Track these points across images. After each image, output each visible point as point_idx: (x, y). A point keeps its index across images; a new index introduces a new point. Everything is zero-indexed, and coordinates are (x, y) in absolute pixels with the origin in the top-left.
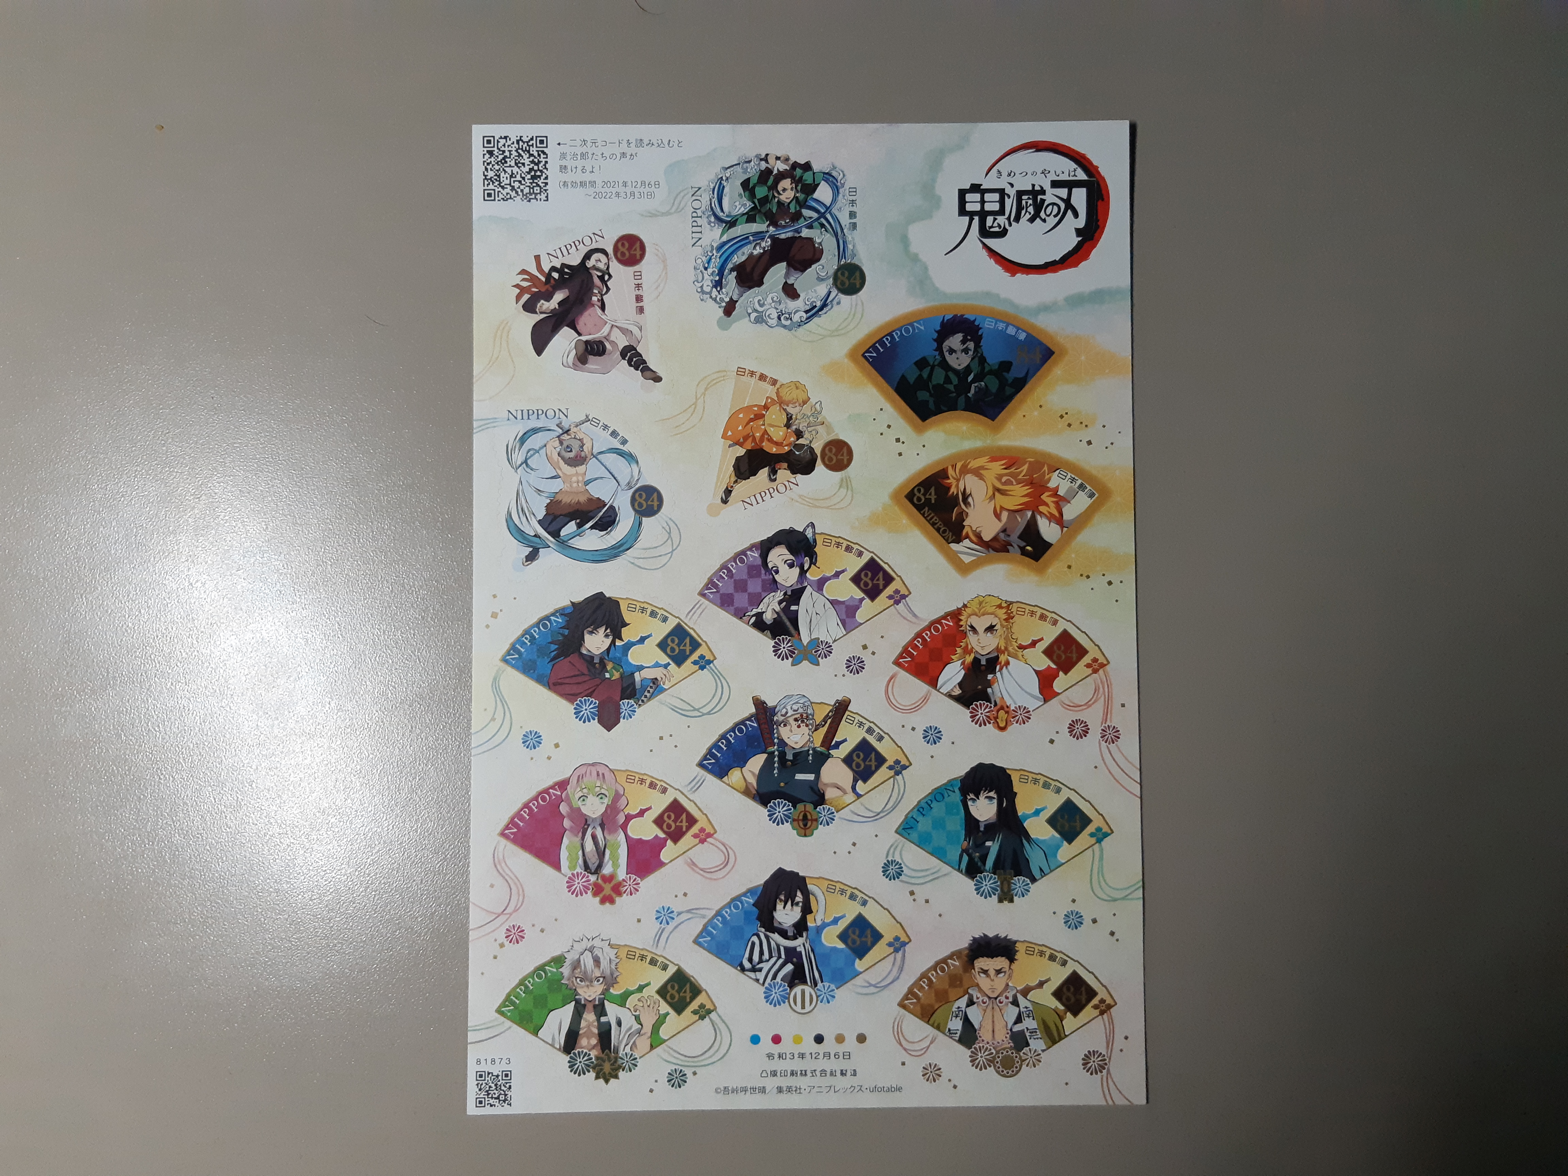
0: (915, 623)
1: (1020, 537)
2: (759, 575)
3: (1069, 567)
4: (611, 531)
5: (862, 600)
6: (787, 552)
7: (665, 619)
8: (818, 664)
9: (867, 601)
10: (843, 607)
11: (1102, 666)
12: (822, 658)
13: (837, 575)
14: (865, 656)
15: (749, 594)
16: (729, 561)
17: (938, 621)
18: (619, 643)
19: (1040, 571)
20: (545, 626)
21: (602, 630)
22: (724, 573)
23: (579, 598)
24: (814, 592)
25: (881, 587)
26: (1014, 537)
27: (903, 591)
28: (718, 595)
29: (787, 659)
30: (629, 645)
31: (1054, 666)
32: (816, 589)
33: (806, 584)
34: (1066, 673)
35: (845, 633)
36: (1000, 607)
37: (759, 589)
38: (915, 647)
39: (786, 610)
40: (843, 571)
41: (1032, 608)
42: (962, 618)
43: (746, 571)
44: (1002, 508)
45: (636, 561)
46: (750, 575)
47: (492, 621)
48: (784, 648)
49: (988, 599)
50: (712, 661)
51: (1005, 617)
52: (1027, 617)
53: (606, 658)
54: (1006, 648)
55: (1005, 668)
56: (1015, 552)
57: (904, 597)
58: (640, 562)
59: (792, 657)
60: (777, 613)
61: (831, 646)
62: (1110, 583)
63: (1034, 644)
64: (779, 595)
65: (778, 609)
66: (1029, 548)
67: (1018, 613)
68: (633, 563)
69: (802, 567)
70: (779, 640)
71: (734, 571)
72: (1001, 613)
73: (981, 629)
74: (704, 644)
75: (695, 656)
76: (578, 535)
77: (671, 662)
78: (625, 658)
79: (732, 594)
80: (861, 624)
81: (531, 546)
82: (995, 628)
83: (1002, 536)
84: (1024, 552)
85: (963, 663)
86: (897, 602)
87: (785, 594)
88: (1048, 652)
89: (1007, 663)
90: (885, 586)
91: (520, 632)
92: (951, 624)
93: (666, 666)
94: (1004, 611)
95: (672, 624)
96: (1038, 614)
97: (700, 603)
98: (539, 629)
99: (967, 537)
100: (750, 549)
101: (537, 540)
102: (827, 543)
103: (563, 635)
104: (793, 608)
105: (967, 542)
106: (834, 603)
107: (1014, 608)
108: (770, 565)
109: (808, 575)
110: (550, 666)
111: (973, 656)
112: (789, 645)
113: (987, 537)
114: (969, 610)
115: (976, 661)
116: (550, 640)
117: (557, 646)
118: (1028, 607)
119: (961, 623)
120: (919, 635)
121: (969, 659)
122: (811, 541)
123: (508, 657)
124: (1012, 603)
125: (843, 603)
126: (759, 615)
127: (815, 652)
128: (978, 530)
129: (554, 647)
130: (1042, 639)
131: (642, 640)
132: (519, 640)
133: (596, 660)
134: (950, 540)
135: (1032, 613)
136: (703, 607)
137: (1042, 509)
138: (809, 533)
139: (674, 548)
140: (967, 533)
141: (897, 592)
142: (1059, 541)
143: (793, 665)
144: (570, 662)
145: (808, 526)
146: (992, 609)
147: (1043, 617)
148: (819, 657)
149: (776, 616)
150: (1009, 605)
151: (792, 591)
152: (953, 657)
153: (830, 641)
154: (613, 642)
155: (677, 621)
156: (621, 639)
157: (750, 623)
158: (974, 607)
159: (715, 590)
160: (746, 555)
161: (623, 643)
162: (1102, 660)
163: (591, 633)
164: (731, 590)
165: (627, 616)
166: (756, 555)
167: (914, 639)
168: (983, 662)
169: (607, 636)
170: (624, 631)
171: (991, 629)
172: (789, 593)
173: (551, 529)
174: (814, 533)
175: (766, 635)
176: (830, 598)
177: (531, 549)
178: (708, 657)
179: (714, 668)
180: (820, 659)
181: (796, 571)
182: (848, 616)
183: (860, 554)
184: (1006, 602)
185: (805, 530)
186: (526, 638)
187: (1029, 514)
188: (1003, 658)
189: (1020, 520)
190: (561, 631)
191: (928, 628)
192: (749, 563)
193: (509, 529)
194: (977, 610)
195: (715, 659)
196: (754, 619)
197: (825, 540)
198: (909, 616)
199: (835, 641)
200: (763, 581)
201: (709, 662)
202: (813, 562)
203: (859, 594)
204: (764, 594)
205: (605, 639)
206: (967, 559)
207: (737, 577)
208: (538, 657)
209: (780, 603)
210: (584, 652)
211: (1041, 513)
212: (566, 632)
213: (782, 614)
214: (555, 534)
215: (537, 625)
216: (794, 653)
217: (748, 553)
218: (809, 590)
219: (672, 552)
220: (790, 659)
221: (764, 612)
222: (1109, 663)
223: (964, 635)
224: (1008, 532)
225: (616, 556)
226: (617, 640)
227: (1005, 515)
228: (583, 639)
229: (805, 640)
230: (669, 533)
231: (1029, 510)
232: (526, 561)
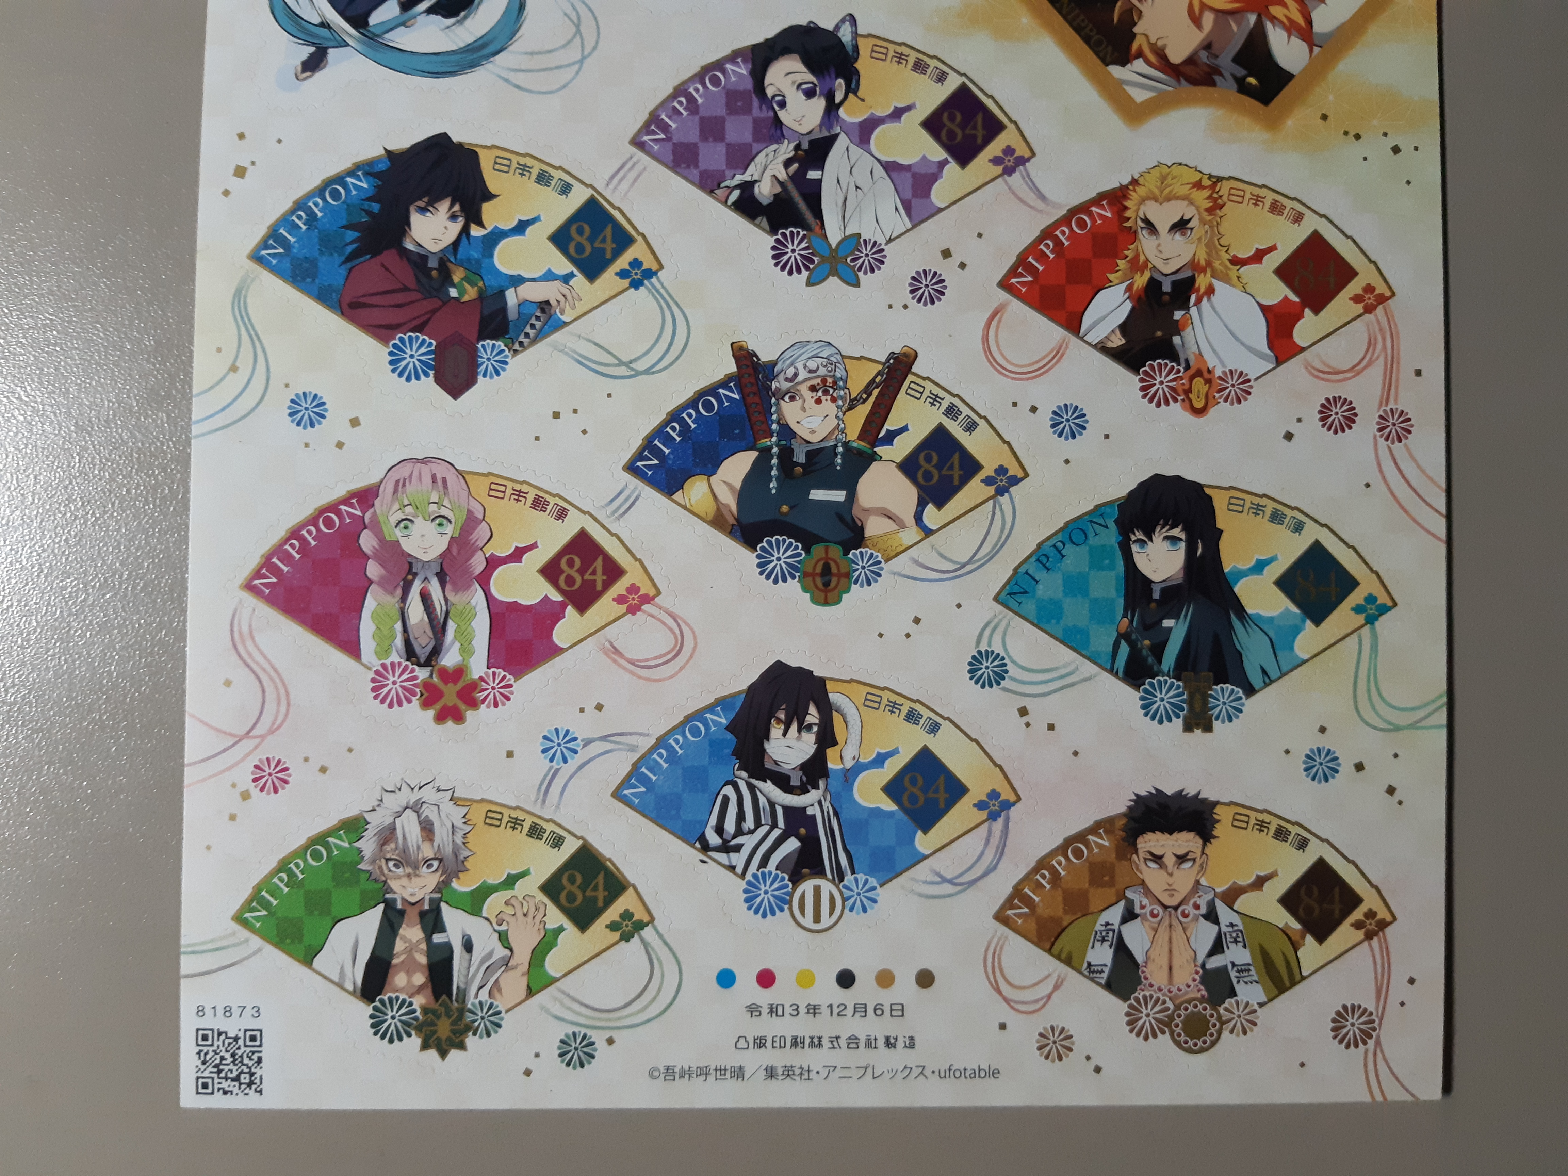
0: (1041, 212)
1: (1237, 60)
2: (747, 110)
3: (1324, 117)
4: (465, 18)
5: (942, 164)
6: (802, 68)
7: (566, 189)
8: (857, 284)
9: (952, 167)
10: (907, 176)
11: (1382, 299)
12: (865, 273)
13: (897, 114)
14: (947, 270)
15: (729, 145)
16: (691, 80)
17: (1084, 208)
18: (476, 232)
19: (1273, 124)
20: (335, 195)
21: (444, 207)
22: (681, 103)
23: (403, 142)
24: (853, 148)
25: (979, 141)
26: (1225, 61)
27: (1021, 151)
28: (669, 146)
29: (799, 271)
30: (497, 236)
31: (1294, 298)
32: (857, 140)
33: (837, 130)
34: (1317, 311)
35: (909, 225)
36: (1198, 185)
37: (747, 136)
38: (1042, 257)
39: (798, 178)
40: (908, 108)
41: (1257, 191)
42: (1128, 203)
43: (724, 101)
44: (1204, 7)
45: (512, 76)
46: (732, 109)
47: (235, 183)
48: (794, 250)
49: (1176, 170)
50: (656, 273)
51: (1208, 204)
52: (1247, 208)
53: (452, 259)
54: (1209, 264)
55: (1205, 299)
56: (1227, 87)
57: (1022, 161)
58: (520, 79)
59: (807, 268)
60: (781, 184)
61: (883, 250)
62: (1396, 150)
63: (1258, 256)
64: (786, 150)
65: (782, 175)
66: (1252, 80)
67: (1232, 198)
68: (507, 80)
69: (830, 97)
70: (784, 235)
71: (700, 101)
72: (1201, 197)
73: (1163, 226)
74: (639, 239)
75: (623, 262)
76: (404, 24)
77: (576, 272)
78: (487, 261)
79: (695, 145)
80: (940, 210)
81: (313, 44)
82: (1190, 225)
83: (1203, 55)
84: (1243, 88)
85: (1129, 289)
86: (1009, 171)
87: (797, 147)
88: (1284, 272)
89: (1210, 291)
90: (988, 140)
91: (287, 205)
92: (1109, 215)
94: (1206, 193)
95: (579, 197)
96: (1268, 203)
97: (634, 159)
98: (324, 199)
99: (1140, 54)
100: (733, 57)
101: (323, 32)
102: (880, 55)
103: (369, 213)
104: (813, 175)
105: (1139, 65)
106: (890, 168)
107: (1224, 189)
108: (770, 92)
109: (842, 112)
110: (343, 271)
111: (1147, 275)
112: (803, 245)
113: (1176, 56)
114: (1141, 191)
115: (1153, 285)
116: (344, 223)
117: (356, 234)
118: (1249, 189)
119: (1128, 214)
120: (1047, 233)
121: (1141, 281)
122: (849, 48)
123: (264, 252)
124: (1220, 179)
125: (908, 168)
126: (747, 187)
127: (853, 260)
128: (1160, 43)
129: (351, 235)
130: (1273, 249)
131: (521, 227)
132: (285, 220)
133: (433, 263)
134: (1108, 59)
135: (1257, 200)
136: (639, 168)
137: (1277, 11)
138: (845, 34)
139: (586, 53)
140: (1140, 47)
141: (1009, 151)
142: (1305, 70)
143: (809, 283)
144: (383, 265)
145: (843, 21)
146: (1184, 190)
147: (1276, 208)
148: (860, 269)
149: (778, 189)
150: (1215, 184)
151: (811, 142)
152: (1111, 277)
153: (881, 240)
154: (465, 231)
155: (587, 193)
156: (480, 224)
157: (729, 202)
158: (1151, 184)
159: (662, 136)
160: (724, 71)
161: (484, 232)
162: (1381, 289)
163: (423, 210)
164: (693, 135)
165: (492, 180)
166: (744, 72)
167: (1040, 239)
168: (1167, 288)
169: (453, 217)
170: (487, 209)
171: (1181, 226)
172: (805, 146)
173: (348, 13)
174: (855, 35)
175: (759, 226)
176: (884, 158)
177: (312, 49)
178: (648, 263)
179: (658, 286)
180: (861, 274)
181: (819, 104)
182: (915, 195)
183: (941, 78)
184: (1210, 177)
185: (837, 27)
186: (299, 217)
187: (1252, 18)
188: (1202, 281)
189: (1235, 28)
190: (366, 205)
191: (1066, 220)
192: (729, 87)
193: (274, 15)
194: (1157, 191)
195: (661, 267)
196: (736, 194)
197: (876, 49)
198: (1031, 198)
199: (890, 240)
200: (756, 121)
201: (649, 274)
202: (852, 88)
203: (937, 153)
204: (756, 147)
205: (450, 224)
206: (1140, 96)
207: (703, 112)
208: (322, 253)
209: (787, 164)
210: (410, 246)
211: (1273, 19)
212: (376, 207)
213: (791, 187)
214: (359, 22)
215: (320, 191)
216: (812, 262)
217: (729, 66)
218: (842, 141)
219: (581, 61)
220: (805, 273)
221: (755, 182)
222: (1393, 294)
223: (1133, 235)
224: (1216, 48)
225: (473, 65)
226: (473, 226)
227: (1208, 19)
228: (406, 222)
229: (834, 235)
230: (578, 26)
231: (1253, 11)
232: (304, 71)
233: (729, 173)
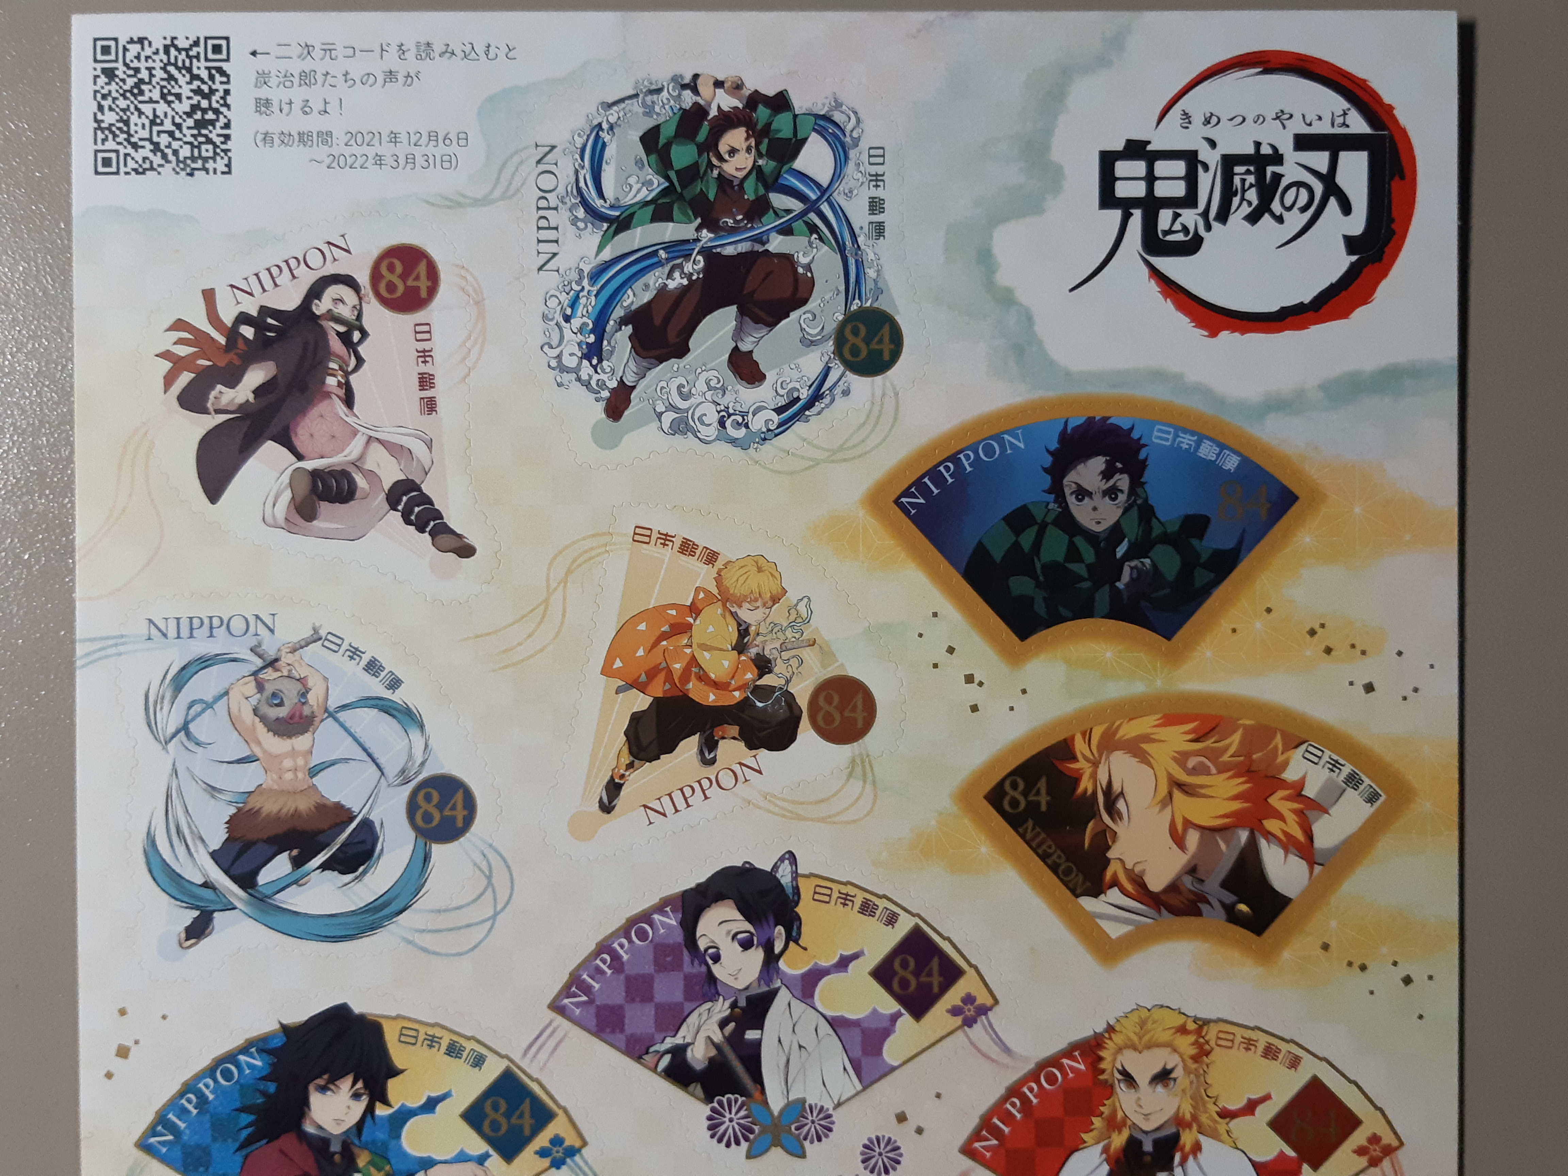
0: (1007, 1066)
1: (1226, 884)
2: (678, 966)
3: (1326, 947)
4: (364, 873)
5: (895, 1017)
6: (739, 916)
7: (478, 1062)
8: (803, 1155)
9: (906, 1019)
10: (856, 1036)
11: (1388, 1151)
12: (812, 1142)
13: (844, 963)
14: (904, 1137)
15: (658, 1007)
16: (614, 935)
17: (1054, 1061)
18: (381, 1111)
19: (1266, 956)
20: (227, 1075)
21: (346, 1085)
22: (604, 961)
23: (298, 1015)
24: (795, 1003)
25: (936, 990)
26: (1213, 886)
27: (983, 998)
28: (592, 1010)
29: (738, 1143)
30: (404, 1116)
31: (1291, 1153)
32: (798, 993)
33: (778, 983)
34: (1315, 1166)
35: (859, 1087)
36: (1182, 1030)
37: (678, 996)
38: (1007, 1118)
39: (735, 1040)
40: (855, 956)
41: (1249, 1034)
42: (1103, 1054)
43: (651, 957)
44: (1188, 824)
45: (417, 938)
46: (661, 966)
47: (117, 1065)
48: (732, 1120)
49: (1157, 1014)
50: (579, 1151)
51: (1193, 1051)
52: (1238, 1054)
53: (356, 1142)
54: (1195, 1118)
55: (1191, 1158)
56: (1215, 917)
57: (983, 1010)
58: (426, 940)
59: (747, 1139)
60: (717, 1046)
61: (830, 1116)
62: (1407, 980)
63: (1250, 1108)
64: (721, 1008)
65: (718, 1037)
66: (1243, 907)
67: (1221, 1042)
68: (410, 942)
69: (768, 947)
70: (720, 1103)
71: (625, 957)
72: (1186, 1044)
73: (1143, 1077)
74: (560, 1112)
75: (542, 1140)
76: (296, 882)
77: (491, 1152)
78: (393, 1143)
79: (621, 1007)
80: (893, 1069)
81: (196, 908)
82: (1173, 1075)
83: (1188, 881)
84: (1233, 917)
85: (1106, 1150)
86: (969, 1022)
87: (734, 1005)
88: (1279, 1125)
89: (1197, 1148)
90: (945, 988)
91: (175, 1087)
92: (1082, 1067)
93: (481, 1160)
94: (1192, 1038)
95: (493, 1070)
96: (1261, 1046)
97: (554, 1024)
98: (215, 1080)
99: (1115, 883)
100: (660, 908)
101: (207, 894)
102: (822, 897)
103: (264, 1093)
104: (751, 1035)
105: (1114, 895)
106: (837, 1024)
107: (1211, 1033)
108: (702, 944)
109: (782, 964)
110: (238, 1158)
111: (1126, 1133)
112: (743, 1113)
113: (1156, 883)
114: (1118, 1039)
115: (1133, 1144)
116: (238, 1105)
117: (252, 1118)
118: (1239, 1031)
119: (1103, 1065)
120: (1014, 1091)
121: (1119, 1140)
122: (789, 891)
123: (153, 1140)
124: (1206, 1022)
125: (856, 1023)
126: (679, 1052)
127: (797, 1129)
128: (1137, 869)
129: (246, 1118)
130: (1267, 1098)
131: (430, 1105)
132: (173, 1104)
133: (335, 1147)
134: (1079, 891)
135: (1249, 1044)
136: (559, 1034)
137: (1271, 825)
138: (784, 875)
139: (499, 908)
140: (1115, 875)
141: (969, 999)
142: (1304, 893)
143: (749, 1156)
144: (281, 1151)
145: (782, 859)
146: (1166, 1036)
147: (1270, 1053)
148: (805, 1139)
149: (713, 1052)
150: (1201, 1027)
151: (749, 999)
152: (1084, 1136)
153: (829, 1105)
154: (370, 1110)
155: (503, 1065)
156: (386, 1102)
157: (660, 1069)
158: (1129, 1030)
159: (584, 998)
160: (651, 924)
161: (390, 1111)
162: (1388, 1139)
163: (323, 1089)
164: (618, 997)
165: (398, 1054)
166: (674, 922)
167: (1005, 1098)
168: (1148, 1147)
169: (356, 1096)
170: (393, 1085)
171: (1163, 1077)
172: (742, 1003)
173: (237, 870)
174: (795, 875)
175: (693, 1095)
176: (829, 1013)
177: (196, 913)
178: (571, 1140)
179: (582, 1164)
180: (807, 1144)
181: (757, 955)
182: (865, 1052)
183: (892, 920)
184: (1196, 1020)
185: (775, 867)
186: (189, 1101)
187: (1244, 836)
188: (1187, 1138)
189: (1223, 846)
190: (262, 1086)
191: (1034, 1076)
192: (657, 939)
193: (150, 871)
194: (1135, 1039)
195: (585, 1143)
196: (666, 1060)
197: (818, 890)
198: (994, 1051)
199: (839, 1105)
200: (688, 978)
201: (572, 1152)
202: (793, 937)
203: (888, 1005)
204: (688, 1007)
205: (353, 1104)
206: (1115, 930)
207: (629, 970)
208: (214, 1139)
209: (723, 1024)
210: (309, 1128)
211: (1268, 835)
212: (272, 1087)
213: (727, 1050)
214: (247, 881)
215: (210, 1071)
216: (752, 1131)
217: (656, 917)
218: (783, 997)
219: (494, 917)
220: (744, 1145)
221: (688, 1045)
222: (1402, 1144)
223: (1109, 1090)
224: (1201, 874)
225: (374, 927)
226: (378, 1104)
227: (1193, 839)
228: (304, 1103)
229: (776, 1101)
230: (489, 878)
231: (1243, 826)
232: (187, 939)
233: (658, 1037)
